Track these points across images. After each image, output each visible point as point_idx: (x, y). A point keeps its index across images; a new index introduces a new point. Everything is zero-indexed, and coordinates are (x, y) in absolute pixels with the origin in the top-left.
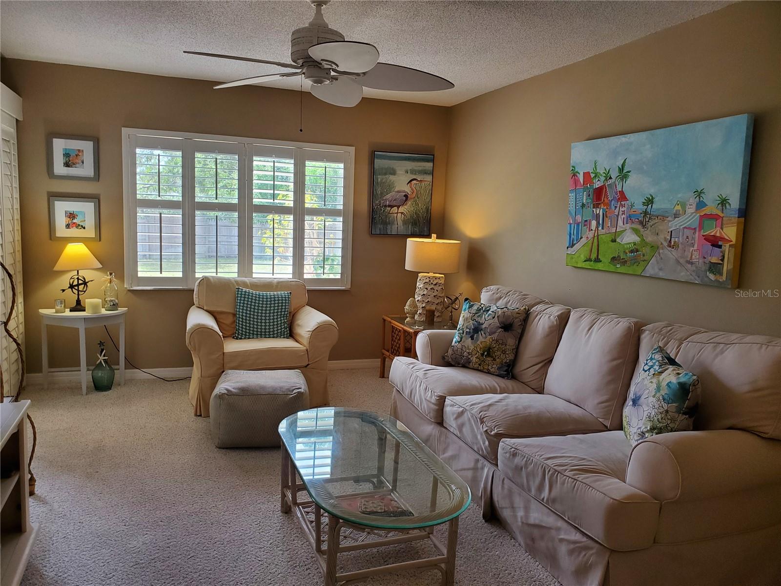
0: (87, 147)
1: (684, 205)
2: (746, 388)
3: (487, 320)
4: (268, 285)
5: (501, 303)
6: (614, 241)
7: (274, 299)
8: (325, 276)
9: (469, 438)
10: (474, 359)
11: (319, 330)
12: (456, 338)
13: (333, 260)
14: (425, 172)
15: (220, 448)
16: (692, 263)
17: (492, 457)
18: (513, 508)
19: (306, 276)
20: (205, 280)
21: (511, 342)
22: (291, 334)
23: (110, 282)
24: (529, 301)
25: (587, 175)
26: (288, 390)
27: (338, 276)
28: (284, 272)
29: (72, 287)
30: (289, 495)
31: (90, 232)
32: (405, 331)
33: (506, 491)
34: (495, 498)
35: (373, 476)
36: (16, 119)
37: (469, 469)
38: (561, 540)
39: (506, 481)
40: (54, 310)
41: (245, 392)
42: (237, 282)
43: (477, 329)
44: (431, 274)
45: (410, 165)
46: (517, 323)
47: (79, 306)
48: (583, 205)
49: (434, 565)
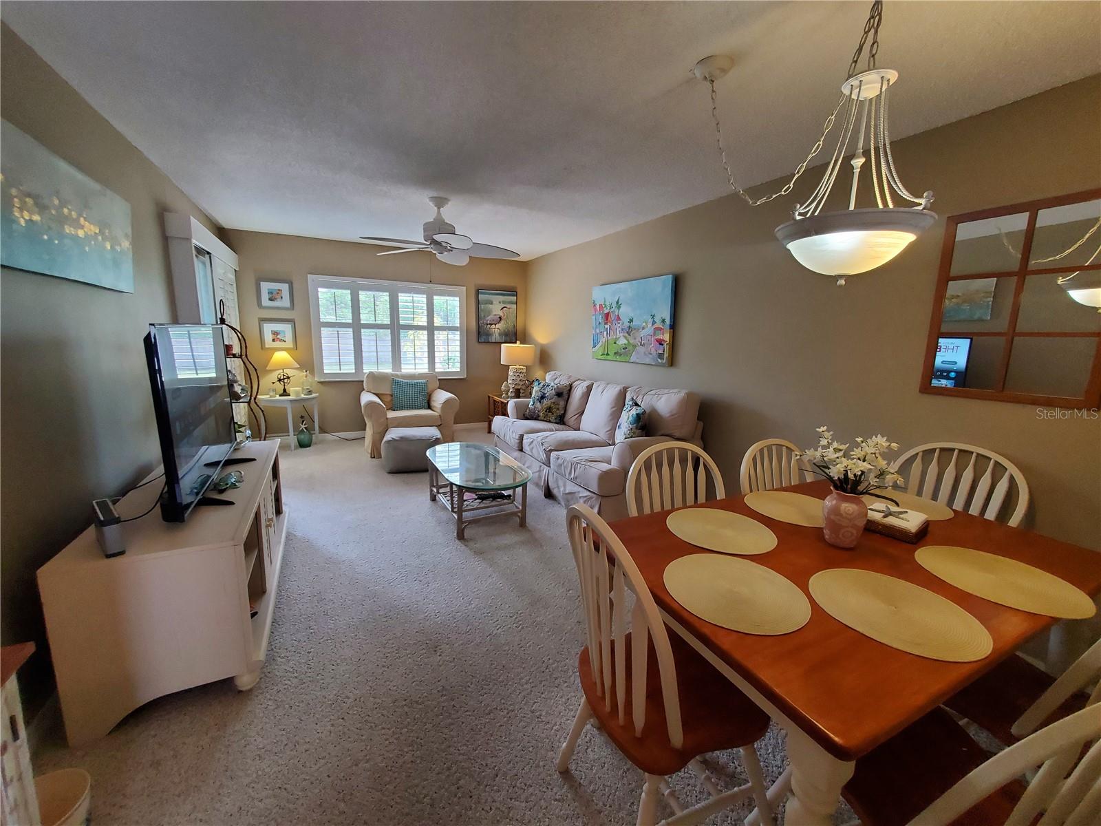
0: (285, 287)
1: (646, 323)
2: (668, 415)
3: (548, 392)
4: (412, 376)
5: (556, 382)
6: (615, 343)
7: (416, 385)
8: (450, 370)
9: (536, 456)
10: (541, 414)
11: (447, 403)
12: (531, 403)
13: (454, 359)
14: (511, 303)
15: (389, 473)
16: (651, 354)
17: (548, 464)
18: (558, 487)
19: (437, 370)
20: (371, 375)
21: (562, 403)
22: (429, 407)
23: (306, 377)
24: (572, 379)
25: (601, 305)
26: (430, 437)
27: (459, 370)
28: (423, 368)
29: (280, 380)
30: (435, 490)
31: (290, 344)
32: (502, 402)
33: (555, 479)
34: (550, 484)
35: (483, 479)
36: (235, 270)
37: (536, 472)
38: (580, 497)
39: (555, 473)
40: (268, 396)
41: (403, 439)
42: (392, 375)
43: (543, 397)
44: (518, 367)
45: (502, 298)
46: (565, 392)
47: (285, 393)
48: (599, 323)
49: (514, 514)
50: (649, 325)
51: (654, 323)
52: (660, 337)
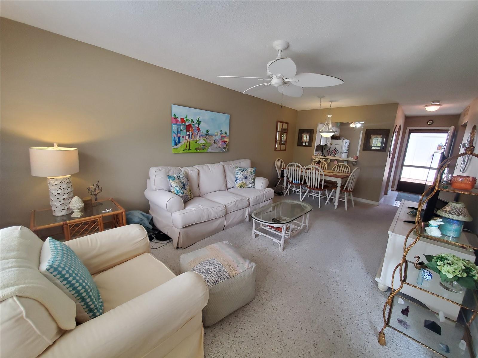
1: (217, 133)
6: (196, 143)
16: (220, 147)
25: (183, 119)
48: (181, 130)
50: (219, 134)
51: (221, 134)
52: (225, 140)
